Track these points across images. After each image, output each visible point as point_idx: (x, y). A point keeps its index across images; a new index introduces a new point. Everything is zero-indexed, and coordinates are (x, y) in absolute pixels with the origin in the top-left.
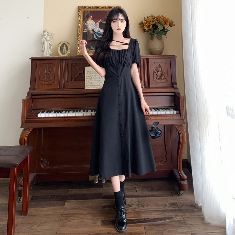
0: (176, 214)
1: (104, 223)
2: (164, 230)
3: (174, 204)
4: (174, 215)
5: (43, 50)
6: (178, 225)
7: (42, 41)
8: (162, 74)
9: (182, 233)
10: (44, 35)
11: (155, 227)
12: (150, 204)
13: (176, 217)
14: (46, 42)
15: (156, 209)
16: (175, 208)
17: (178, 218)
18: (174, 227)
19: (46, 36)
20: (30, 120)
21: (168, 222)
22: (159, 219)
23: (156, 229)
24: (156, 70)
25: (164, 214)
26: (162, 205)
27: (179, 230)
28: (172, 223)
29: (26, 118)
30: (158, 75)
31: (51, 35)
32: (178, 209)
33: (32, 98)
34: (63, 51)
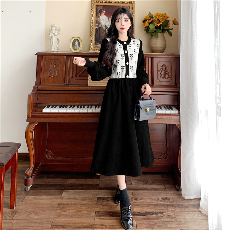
0: (167, 209)
1: (98, 214)
2: (154, 224)
3: (166, 198)
4: (165, 210)
5: (51, 45)
6: (168, 219)
7: (50, 36)
8: (166, 73)
9: (171, 228)
10: (52, 30)
11: (146, 220)
12: (143, 197)
13: (167, 212)
14: (54, 36)
15: (149, 202)
16: (167, 202)
17: (169, 212)
18: (164, 222)
19: (54, 31)
20: (36, 115)
21: (159, 216)
22: (151, 213)
23: (146, 223)
24: (161, 69)
25: (155, 208)
26: (155, 199)
27: (168, 226)
28: (163, 218)
29: (32, 113)
30: (162, 73)
31: (59, 30)
32: (170, 203)
33: (37, 93)
34: (75, 47)
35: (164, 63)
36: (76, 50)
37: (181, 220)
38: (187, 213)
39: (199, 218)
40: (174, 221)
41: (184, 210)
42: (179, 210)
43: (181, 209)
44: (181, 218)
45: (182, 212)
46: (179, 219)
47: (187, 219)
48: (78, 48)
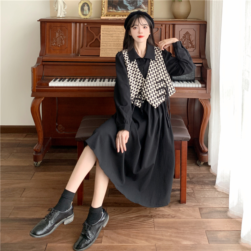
8: (190, 42)
20: (41, 90)
24: (183, 37)
29: (36, 87)
30: (185, 43)
33: (42, 64)
34: (85, 12)
35: (187, 30)
36: (86, 15)
37: (201, 198)
38: (207, 190)
39: (219, 196)
40: (192, 199)
41: (204, 187)
42: (199, 188)
43: (201, 185)
44: (200, 196)
45: (201, 189)
46: (199, 196)
47: (207, 197)
48: (87, 13)
